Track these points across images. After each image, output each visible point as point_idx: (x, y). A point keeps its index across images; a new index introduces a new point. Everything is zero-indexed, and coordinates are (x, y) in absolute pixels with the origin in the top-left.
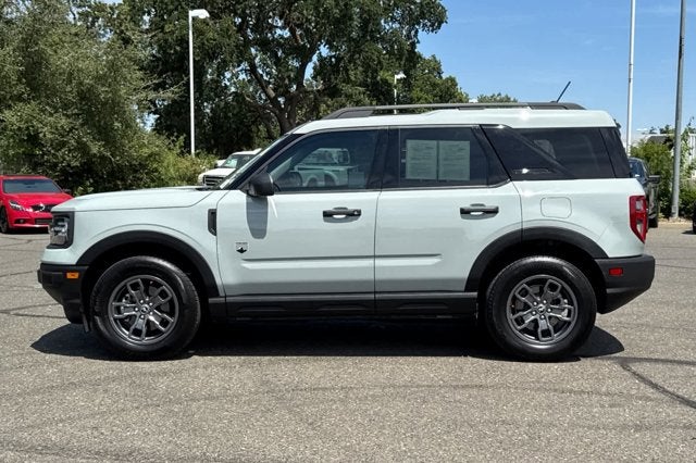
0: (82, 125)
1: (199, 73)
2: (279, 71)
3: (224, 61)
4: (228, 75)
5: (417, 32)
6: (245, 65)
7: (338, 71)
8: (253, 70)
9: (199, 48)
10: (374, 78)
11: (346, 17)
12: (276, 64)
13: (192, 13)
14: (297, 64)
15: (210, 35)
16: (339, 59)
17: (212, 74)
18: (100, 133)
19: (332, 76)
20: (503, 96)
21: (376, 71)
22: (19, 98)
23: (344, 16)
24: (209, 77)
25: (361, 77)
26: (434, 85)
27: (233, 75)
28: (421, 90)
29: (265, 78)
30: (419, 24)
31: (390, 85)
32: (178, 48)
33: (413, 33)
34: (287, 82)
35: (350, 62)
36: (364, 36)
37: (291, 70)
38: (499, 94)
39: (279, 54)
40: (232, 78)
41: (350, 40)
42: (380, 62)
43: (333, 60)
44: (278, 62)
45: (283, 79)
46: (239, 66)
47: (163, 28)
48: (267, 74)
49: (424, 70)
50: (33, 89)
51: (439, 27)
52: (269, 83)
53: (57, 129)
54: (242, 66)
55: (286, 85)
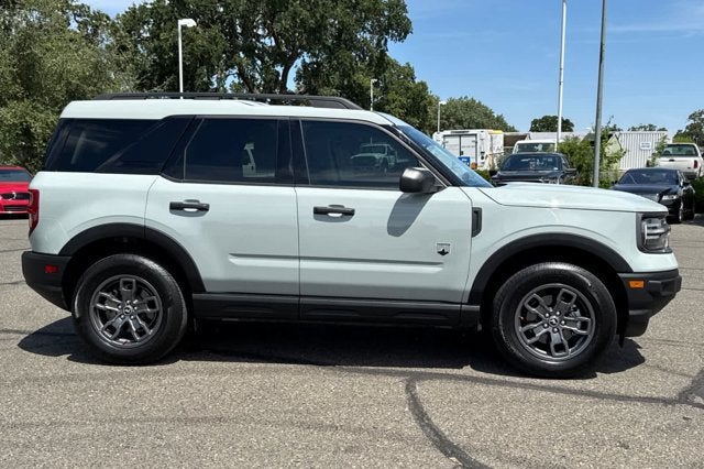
5: (386, 40)
8: (242, 73)
9: (190, 53)
11: (321, 26)
13: (181, 22)
15: (199, 42)
20: (469, 98)
22: (15, 97)
23: (320, 26)
26: (408, 89)
30: (387, 33)
33: (383, 42)
34: (272, 84)
36: (338, 45)
38: (466, 97)
41: (325, 47)
43: (315, 66)
45: (268, 82)
47: (158, 35)
49: (399, 76)
50: (27, 88)
51: (405, 37)
53: (47, 124)
55: (271, 88)
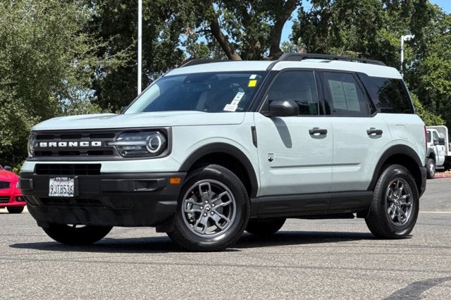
0: (16, 97)
1: (149, 36)
2: (248, 32)
3: (179, 20)
4: (183, 38)
6: (205, 25)
7: (325, 32)
8: (214, 31)
10: (371, 39)
12: (244, 23)
14: (271, 23)
16: (326, 16)
17: (164, 37)
18: (35, 106)
19: (317, 38)
21: (373, 30)
24: (160, 40)
25: (354, 39)
27: (190, 37)
28: (440, 56)
29: (231, 41)
31: (392, 48)
32: (124, 7)
34: (258, 45)
35: (340, 19)
37: (264, 30)
39: (249, 10)
40: (189, 41)
42: (378, 19)
43: (319, 17)
44: (247, 20)
45: (252, 41)
46: (198, 26)
48: (234, 35)
52: (237, 47)
54: (202, 27)
55: (257, 49)
